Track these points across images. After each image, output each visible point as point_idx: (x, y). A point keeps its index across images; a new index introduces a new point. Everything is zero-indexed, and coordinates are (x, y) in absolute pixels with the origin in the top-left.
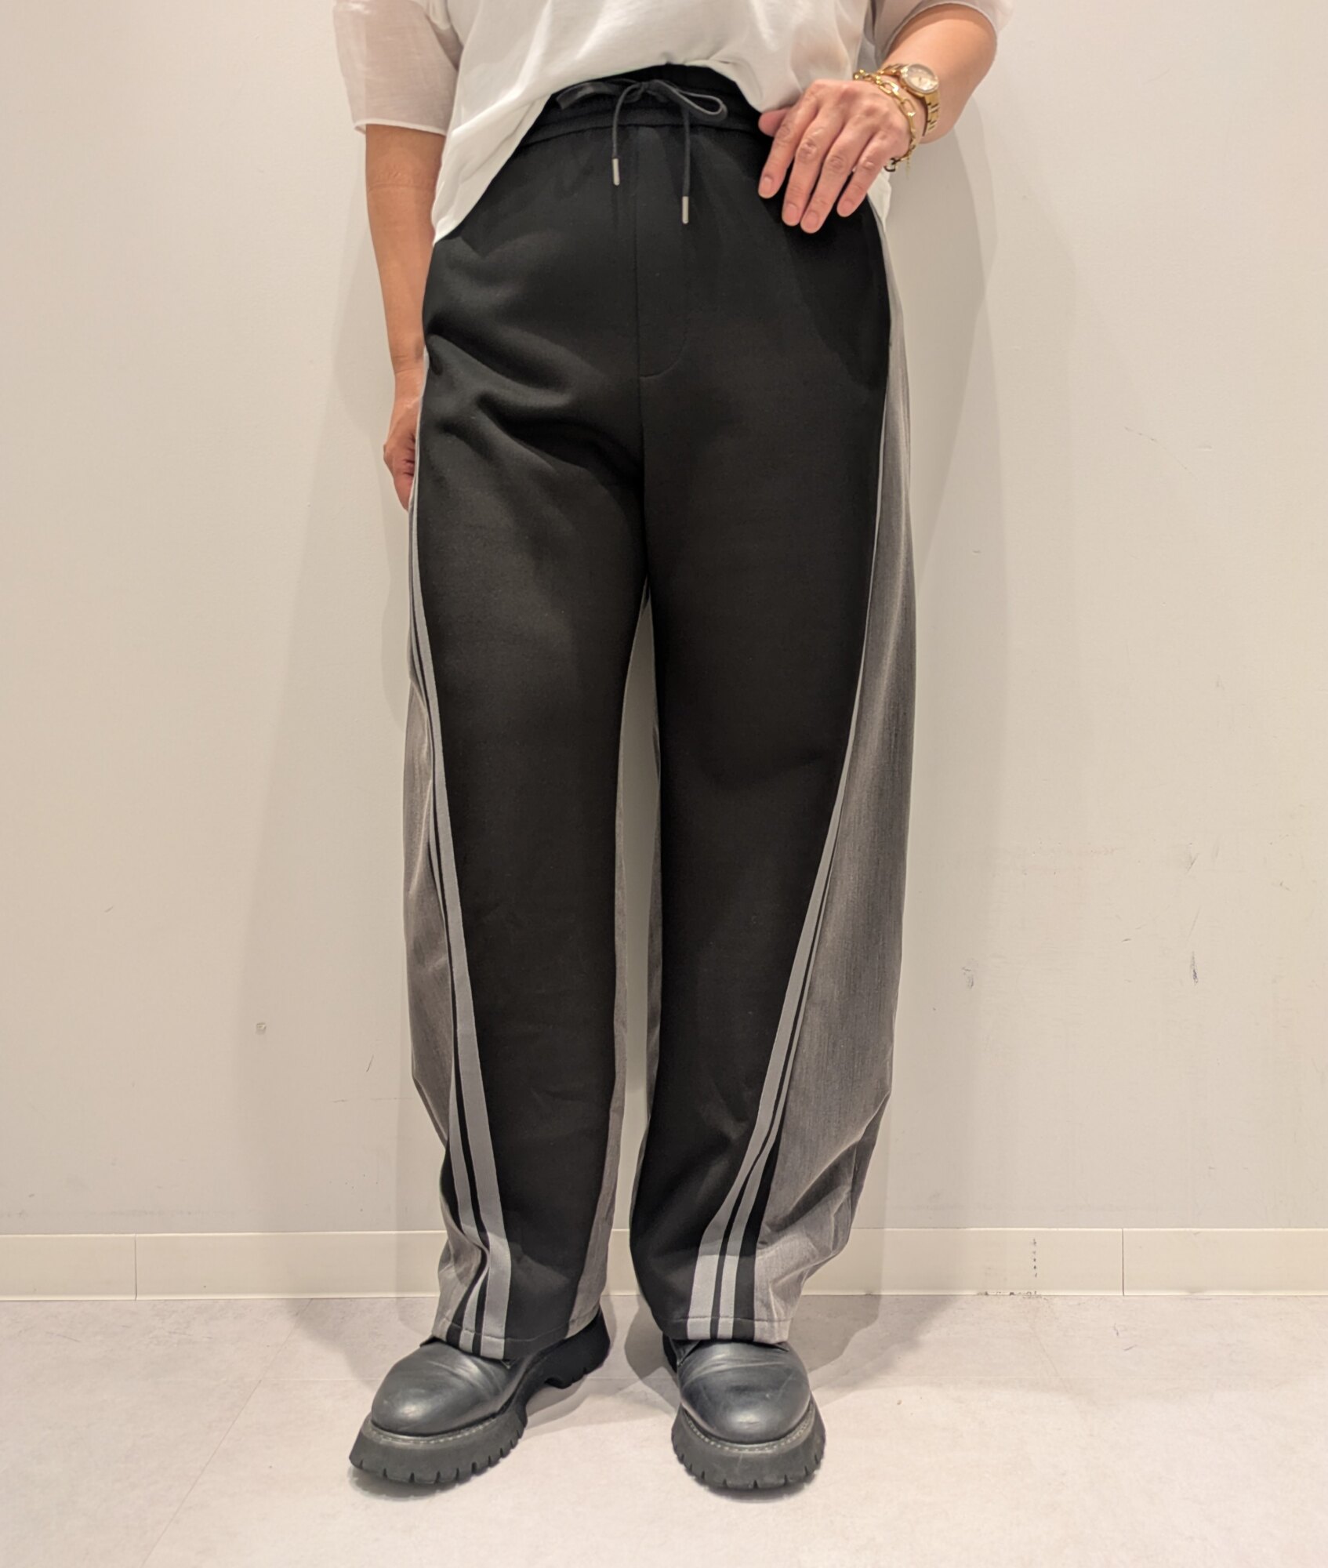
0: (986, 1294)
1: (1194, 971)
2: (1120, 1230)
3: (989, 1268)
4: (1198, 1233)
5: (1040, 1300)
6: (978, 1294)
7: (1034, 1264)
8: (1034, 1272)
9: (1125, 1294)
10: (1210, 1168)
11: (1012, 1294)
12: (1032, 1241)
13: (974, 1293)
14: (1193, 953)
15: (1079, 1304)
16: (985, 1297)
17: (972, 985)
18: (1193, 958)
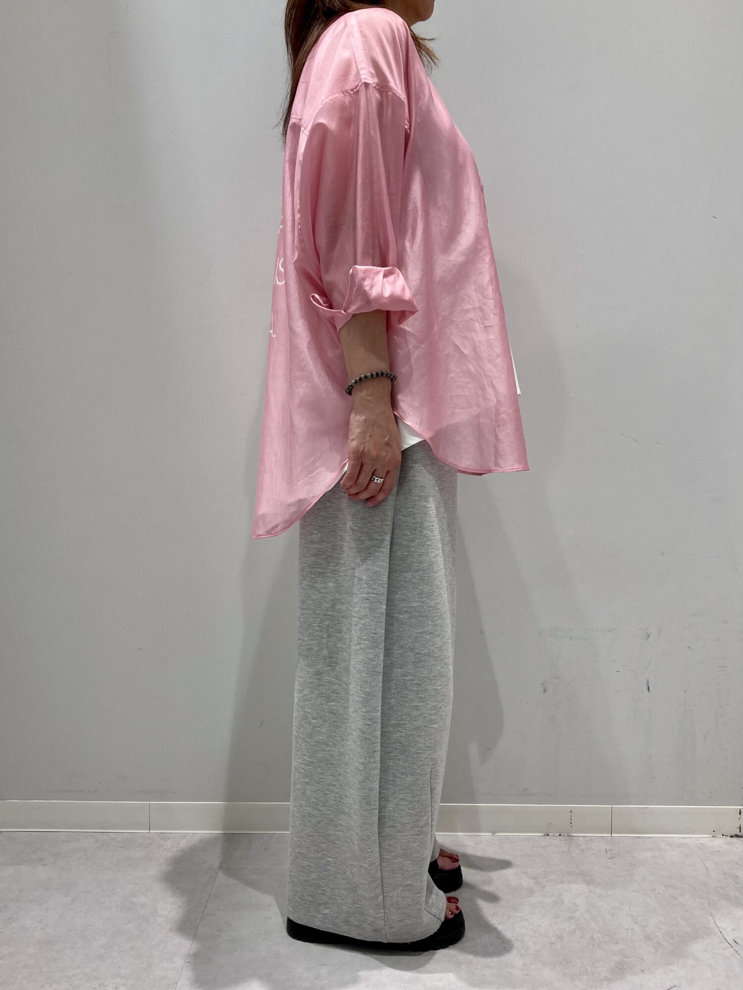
0: (548, 835)
1: (648, 687)
2: (611, 806)
3: (550, 823)
4: (647, 807)
5: (573, 837)
6: (545, 835)
7: (571, 821)
8: (571, 825)
9: (613, 835)
10: (653, 778)
11: (560, 835)
12: (570, 811)
13: (542, 834)
14: (648, 678)
15: (590, 840)
16: (547, 836)
17: (545, 691)
18: (648, 681)
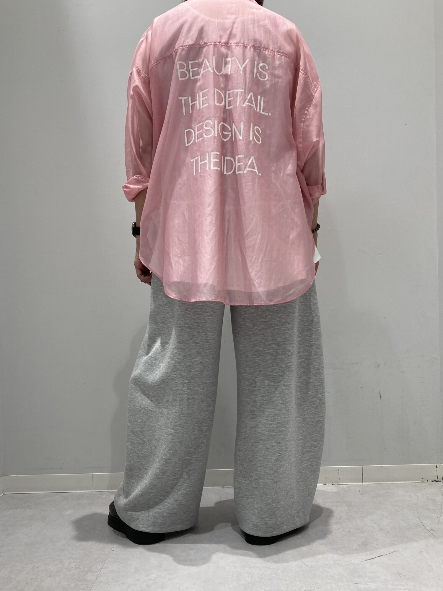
0: (326, 484)
1: (380, 396)
2: (361, 466)
3: (327, 478)
5: (340, 485)
7: (339, 476)
8: (339, 478)
9: (363, 483)
10: (385, 449)
11: (333, 484)
12: (338, 470)
13: (323, 484)
15: (351, 486)
18: (380, 392)
